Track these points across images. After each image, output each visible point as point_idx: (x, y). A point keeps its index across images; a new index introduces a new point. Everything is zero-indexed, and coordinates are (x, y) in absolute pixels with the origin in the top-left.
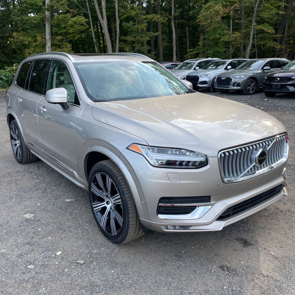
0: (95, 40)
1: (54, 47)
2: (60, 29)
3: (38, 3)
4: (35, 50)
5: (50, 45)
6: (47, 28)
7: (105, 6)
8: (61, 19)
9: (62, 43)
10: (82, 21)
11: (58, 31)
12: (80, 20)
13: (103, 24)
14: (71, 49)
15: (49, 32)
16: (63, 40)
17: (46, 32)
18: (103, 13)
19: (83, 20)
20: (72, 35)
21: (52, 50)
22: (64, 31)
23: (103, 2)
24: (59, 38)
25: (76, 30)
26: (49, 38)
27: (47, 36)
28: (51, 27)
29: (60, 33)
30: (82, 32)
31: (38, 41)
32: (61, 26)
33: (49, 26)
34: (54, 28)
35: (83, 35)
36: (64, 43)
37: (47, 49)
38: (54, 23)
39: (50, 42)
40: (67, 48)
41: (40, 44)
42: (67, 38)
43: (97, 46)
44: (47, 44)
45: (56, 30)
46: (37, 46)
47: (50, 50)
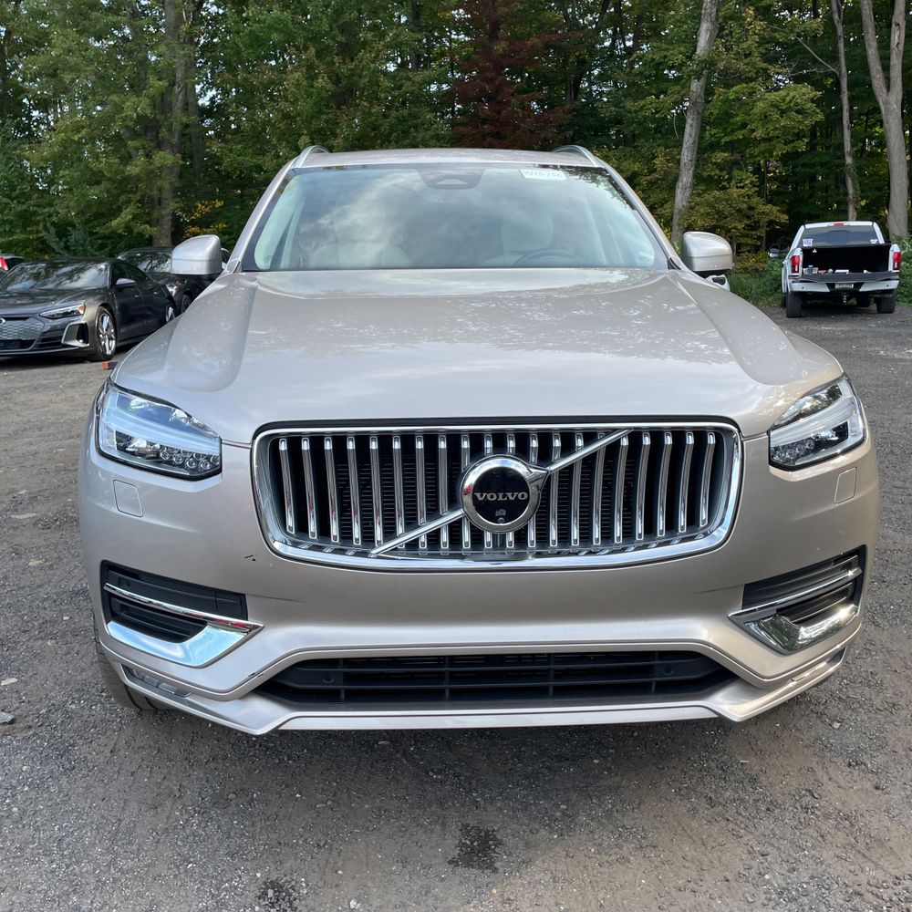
0: (849, 160)
1: (702, 187)
2: (729, 130)
3: (671, 57)
5: (691, 180)
6: (688, 129)
7: (901, 46)
8: (733, 100)
9: (729, 173)
10: (798, 101)
11: (721, 138)
12: (793, 98)
13: (887, 103)
14: (756, 191)
15: (691, 141)
16: (736, 163)
17: (684, 143)
18: (891, 70)
19: (804, 94)
20: (763, 146)
21: (693, 194)
22: (740, 135)
23: (897, 34)
24: (720, 156)
25: (776, 129)
26: (689, 159)
27: (686, 154)
28: (702, 126)
29: (726, 142)
30: (799, 136)
31: (655, 171)
32: (732, 121)
33: (695, 122)
34: (710, 130)
35: (802, 146)
36: (736, 173)
37: (678, 191)
38: (712, 114)
39: (691, 172)
40: (742, 188)
41: (663, 180)
42: (748, 156)
43: (852, 180)
44: (680, 179)
45: (715, 134)
46: (655, 186)
47: (688, 194)
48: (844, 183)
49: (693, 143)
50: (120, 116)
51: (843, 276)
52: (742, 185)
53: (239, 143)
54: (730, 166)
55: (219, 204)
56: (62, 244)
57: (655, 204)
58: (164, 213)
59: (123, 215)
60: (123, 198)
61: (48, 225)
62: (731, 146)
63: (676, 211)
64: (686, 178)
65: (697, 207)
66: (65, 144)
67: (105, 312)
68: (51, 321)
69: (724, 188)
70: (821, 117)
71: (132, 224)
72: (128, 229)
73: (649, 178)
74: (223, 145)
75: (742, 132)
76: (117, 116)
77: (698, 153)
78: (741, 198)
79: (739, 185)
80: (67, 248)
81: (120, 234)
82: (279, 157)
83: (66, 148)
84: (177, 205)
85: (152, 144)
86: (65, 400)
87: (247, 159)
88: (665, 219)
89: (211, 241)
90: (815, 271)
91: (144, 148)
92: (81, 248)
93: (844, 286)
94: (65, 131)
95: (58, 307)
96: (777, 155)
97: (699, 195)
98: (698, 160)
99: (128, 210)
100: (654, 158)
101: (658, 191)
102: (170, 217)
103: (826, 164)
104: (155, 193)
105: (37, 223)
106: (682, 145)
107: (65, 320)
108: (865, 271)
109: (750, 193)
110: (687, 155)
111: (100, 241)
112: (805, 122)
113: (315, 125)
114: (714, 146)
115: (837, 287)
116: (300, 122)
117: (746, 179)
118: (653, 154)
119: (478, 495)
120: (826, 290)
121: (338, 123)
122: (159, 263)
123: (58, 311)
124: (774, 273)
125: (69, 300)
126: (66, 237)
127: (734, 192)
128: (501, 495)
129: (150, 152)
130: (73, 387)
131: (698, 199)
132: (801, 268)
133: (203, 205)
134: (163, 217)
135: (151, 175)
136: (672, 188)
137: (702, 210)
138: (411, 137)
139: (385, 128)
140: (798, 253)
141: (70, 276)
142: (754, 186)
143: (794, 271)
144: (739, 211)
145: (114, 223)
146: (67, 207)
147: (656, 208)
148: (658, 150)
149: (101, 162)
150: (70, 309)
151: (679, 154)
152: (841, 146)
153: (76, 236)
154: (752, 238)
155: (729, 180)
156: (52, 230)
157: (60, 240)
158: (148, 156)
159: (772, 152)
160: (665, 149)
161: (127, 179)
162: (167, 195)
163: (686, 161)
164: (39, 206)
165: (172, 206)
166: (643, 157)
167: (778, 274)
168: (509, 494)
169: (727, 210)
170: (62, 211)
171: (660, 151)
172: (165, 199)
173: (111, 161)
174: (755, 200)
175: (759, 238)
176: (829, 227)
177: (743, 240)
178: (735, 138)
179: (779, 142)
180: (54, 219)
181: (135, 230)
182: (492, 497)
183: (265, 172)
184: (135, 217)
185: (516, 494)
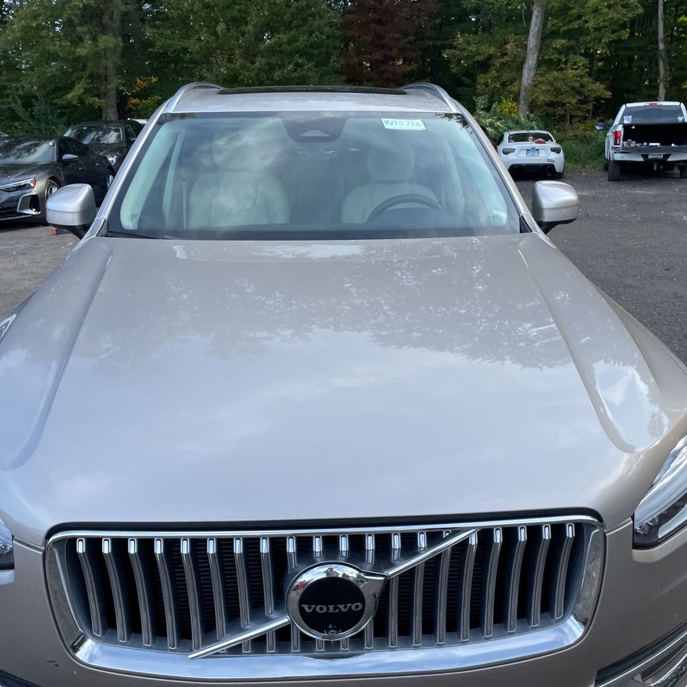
0: (661, 46)
1: (544, 68)
2: (567, 20)
4: (500, 76)
5: (535, 62)
6: (534, 19)
9: (566, 57)
11: (560, 27)
14: (587, 72)
15: (536, 30)
16: (571, 48)
17: (531, 31)
20: (594, 35)
21: (537, 74)
22: (575, 25)
24: (560, 43)
25: (605, 20)
26: (534, 44)
27: (532, 40)
28: (545, 17)
29: (564, 31)
30: (623, 26)
31: (506, 54)
32: (569, 13)
33: (540, 14)
34: (552, 20)
35: (625, 34)
36: (571, 56)
37: (525, 72)
38: (553, 6)
39: (535, 56)
40: (576, 69)
41: (512, 61)
42: (581, 43)
43: (664, 63)
44: (527, 61)
45: (556, 24)
46: (506, 66)
47: (532, 74)
48: (657, 64)
49: (538, 31)
50: (69, 5)
51: (655, 149)
52: (576, 67)
53: (169, 28)
54: (567, 51)
55: (154, 80)
56: (28, 114)
57: (506, 81)
58: (109, 87)
59: (76, 89)
60: (75, 75)
61: (16, 97)
62: (568, 35)
63: (523, 88)
64: (531, 61)
65: (540, 85)
66: (26, 29)
67: (53, 184)
68: (7, 193)
69: (562, 69)
70: (641, 10)
71: (84, 96)
72: (81, 101)
73: (502, 60)
74: (155, 30)
75: (578, 22)
76: (66, 6)
77: (542, 39)
78: (575, 78)
79: (573, 67)
80: (32, 117)
81: (75, 105)
82: (201, 40)
83: (26, 33)
84: (119, 81)
85: (97, 29)
86: (15, 268)
87: (175, 42)
88: (514, 95)
89: (85, 190)
90: (633, 144)
91: (91, 33)
92: (43, 117)
93: (656, 157)
94: (26, 18)
95: (12, 182)
96: (605, 43)
97: (541, 75)
98: (541, 46)
99: (80, 85)
100: (506, 43)
101: (509, 70)
102: (115, 91)
103: (642, 48)
104: (101, 71)
105: (8, 96)
106: (528, 32)
107: (19, 192)
108: (673, 145)
109: (582, 74)
110: (532, 42)
111: (59, 111)
112: (629, 15)
113: (229, 13)
114: (554, 34)
115: (650, 157)
116: (217, 11)
117: (579, 62)
118: (505, 40)
119: (306, 607)
120: (641, 159)
121: (249, 12)
122: (104, 134)
123: (12, 185)
124: (599, 141)
125: (22, 175)
126: (31, 107)
127: (570, 73)
128: (331, 607)
129: (96, 36)
130: (24, 254)
131: (540, 79)
132: (621, 141)
133: (141, 80)
134: (109, 91)
135: (98, 55)
136: (520, 68)
137: (543, 88)
138: (309, 24)
139: (287, 17)
140: (620, 128)
141: (28, 150)
142: (586, 68)
143: (616, 144)
144: (573, 88)
145: (69, 96)
146: (30, 83)
147: (507, 86)
148: (510, 37)
149: (55, 45)
150: (23, 183)
151: (527, 40)
152: (656, 33)
153: (39, 107)
154: (582, 111)
155: (566, 63)
156: (19, 102)
157: (27, 110)
158: (94, 39)
159: (601, 40)
160: (516, 35)
161: (77, 59)
162: (112, 72)
163: (531, 46)
164: (8, 81)
165: (115, 83)
166: (497, 42)
167: (602, 141)
168: (341, 607)
169: (564, 88)
170: (27, 86)
171: (511, 37)
172: (110, 76)
173: (64, 44)
174: (586, 79)
175: (588, 111)
176: (645, 106)
177: (574, 113)
178: (572, 27)
179: (607, 31)
180: (20, 92)
181: (87, 102)
182: (321, 609)
183: (191, 53)
184: (86, 91)
185: (349, 605)
